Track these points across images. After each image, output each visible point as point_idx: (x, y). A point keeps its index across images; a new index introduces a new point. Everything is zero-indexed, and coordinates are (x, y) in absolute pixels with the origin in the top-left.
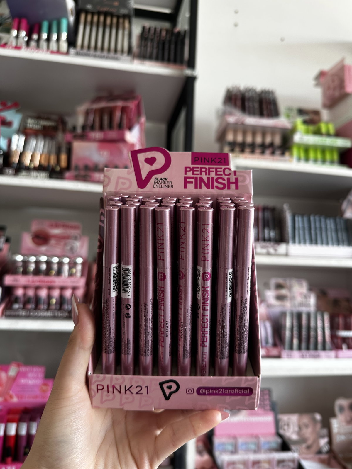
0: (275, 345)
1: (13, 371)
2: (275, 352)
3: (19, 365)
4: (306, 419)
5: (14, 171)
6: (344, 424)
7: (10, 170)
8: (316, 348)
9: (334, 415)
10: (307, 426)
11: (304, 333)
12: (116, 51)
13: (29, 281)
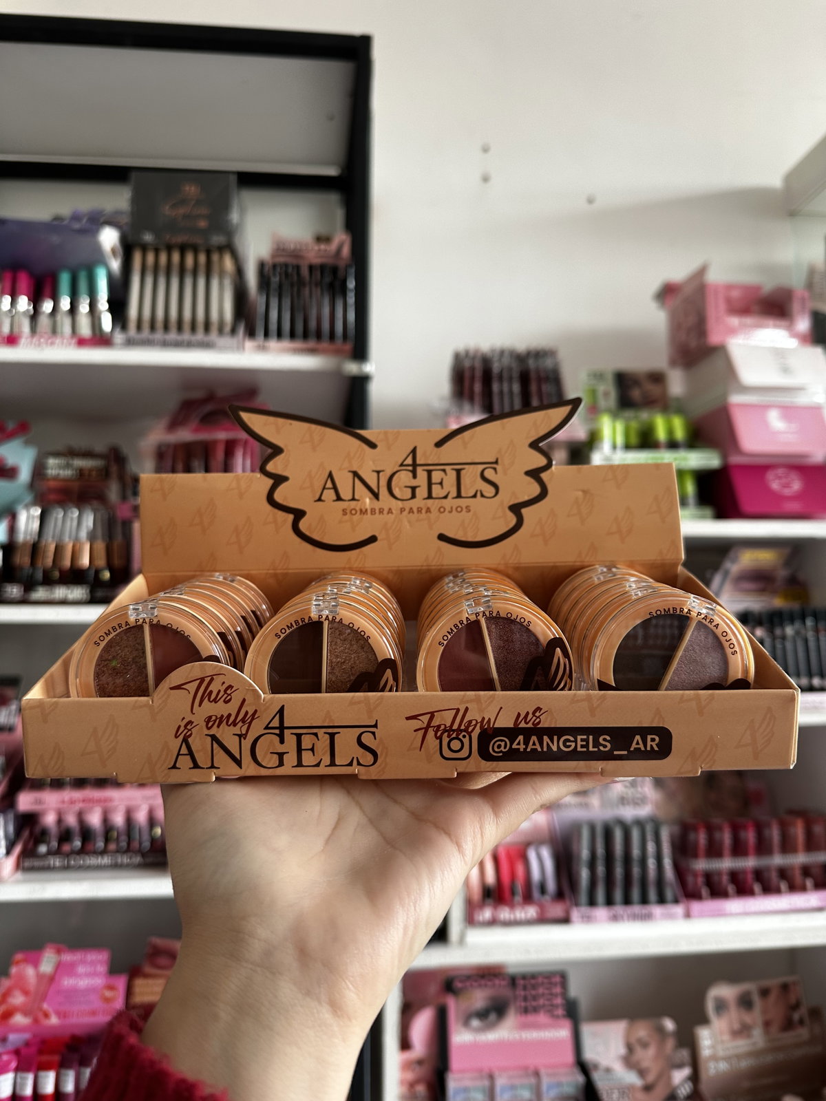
0: (560, 896)
1: (48, 963)
2: (557, 910)
3: (59, 951)
4: (642, 1031)
5: (22, 589)
6: (726, 1037)
7: (15, 587)
8: (644, 901)
9: (704, 1020)
10: (645, 1045)
11: (619, 871)
12: (207, 327)
13: (63, 802)
